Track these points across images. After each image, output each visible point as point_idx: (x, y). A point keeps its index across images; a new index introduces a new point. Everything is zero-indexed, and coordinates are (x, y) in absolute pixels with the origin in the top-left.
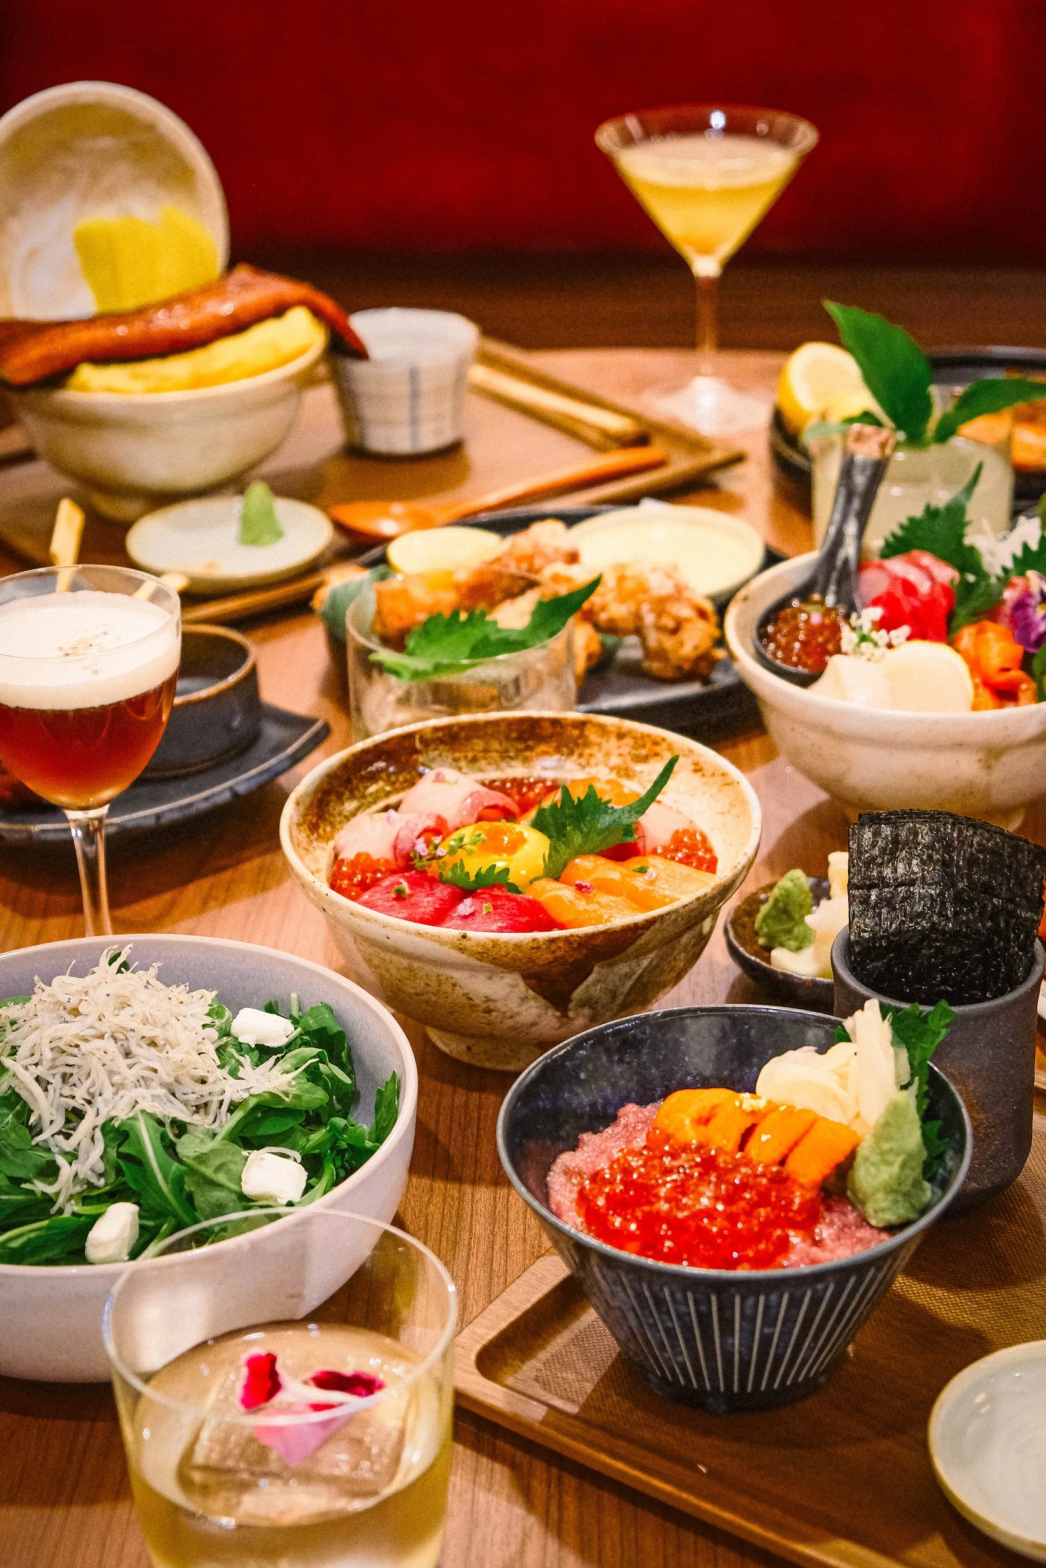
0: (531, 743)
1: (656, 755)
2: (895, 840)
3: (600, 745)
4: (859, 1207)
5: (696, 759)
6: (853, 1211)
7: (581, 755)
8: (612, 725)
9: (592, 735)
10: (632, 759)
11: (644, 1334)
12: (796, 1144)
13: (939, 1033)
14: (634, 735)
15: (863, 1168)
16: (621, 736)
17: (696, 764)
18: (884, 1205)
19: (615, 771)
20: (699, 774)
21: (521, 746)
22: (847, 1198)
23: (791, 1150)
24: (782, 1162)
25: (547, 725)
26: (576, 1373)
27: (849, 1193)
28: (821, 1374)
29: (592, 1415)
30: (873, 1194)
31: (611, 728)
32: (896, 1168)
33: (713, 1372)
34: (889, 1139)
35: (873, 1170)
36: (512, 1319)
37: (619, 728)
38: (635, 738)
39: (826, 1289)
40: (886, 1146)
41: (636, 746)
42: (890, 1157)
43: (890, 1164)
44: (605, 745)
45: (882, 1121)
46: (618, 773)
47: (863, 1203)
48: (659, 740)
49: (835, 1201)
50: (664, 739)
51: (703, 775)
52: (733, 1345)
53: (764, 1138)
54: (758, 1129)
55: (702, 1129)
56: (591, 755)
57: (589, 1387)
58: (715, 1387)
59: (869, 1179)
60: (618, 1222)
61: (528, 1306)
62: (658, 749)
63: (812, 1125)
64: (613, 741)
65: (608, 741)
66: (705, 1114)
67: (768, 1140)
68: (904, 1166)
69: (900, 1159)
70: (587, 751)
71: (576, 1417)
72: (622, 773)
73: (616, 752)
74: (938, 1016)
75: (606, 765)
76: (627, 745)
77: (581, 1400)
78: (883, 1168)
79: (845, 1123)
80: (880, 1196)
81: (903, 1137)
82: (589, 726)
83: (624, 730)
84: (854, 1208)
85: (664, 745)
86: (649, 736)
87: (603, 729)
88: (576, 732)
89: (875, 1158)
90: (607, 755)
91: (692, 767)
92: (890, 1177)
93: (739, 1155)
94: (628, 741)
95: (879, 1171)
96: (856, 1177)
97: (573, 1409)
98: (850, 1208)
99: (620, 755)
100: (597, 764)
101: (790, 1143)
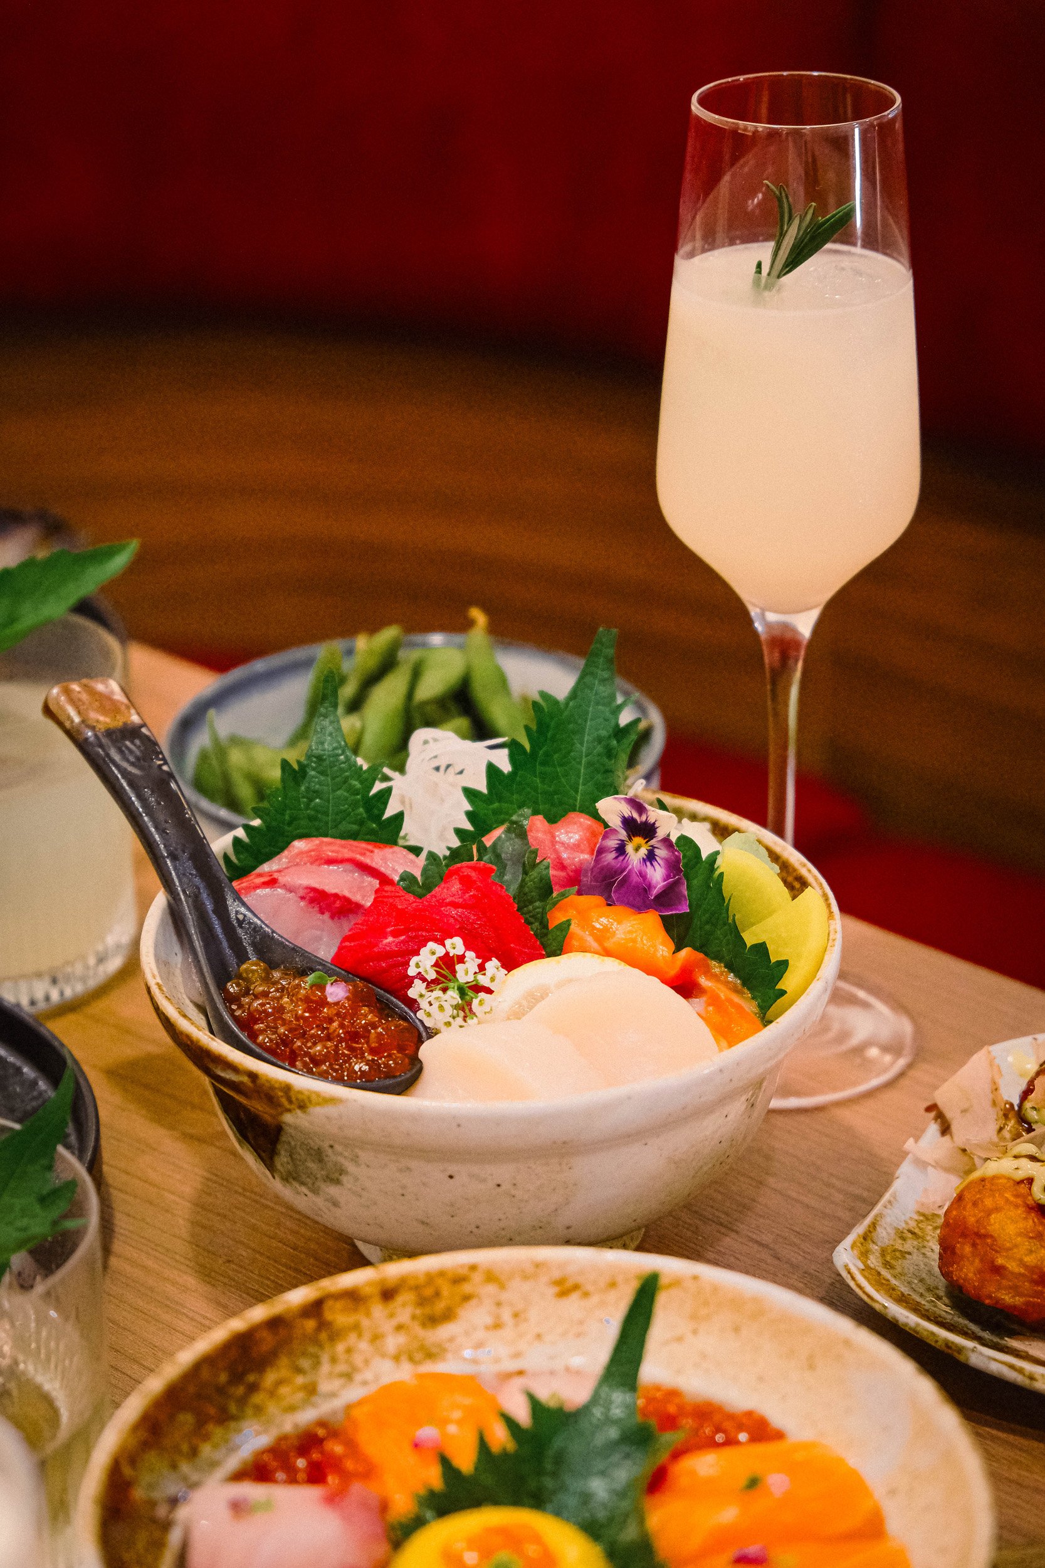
0: (251, 1378)
1: (467, 1298)
3: (356, 1327)
5: (556, 1274)
7: (334, 1360)
8: (370, 1283)
9: (338, 1316)
10: (424, 1325)
14: (412, 1283)
16: (388, 1294)
17: (559, 1282)
19: (404, 1358)
20: (575, 1296)
21: (240, 1390)
25: (265, 1334)
31: (368, 1290)
37: (382, 1281)
38: (417, 1288)
41: (422, 1302)
44: (365, 1323)
46: (411, 1359)
48: (464, 1272)
50: (473, 1268)
51: (586, 1295)
56: (349, 1351)
62: (467, 1288)
64: (378, 1310)
65: (368, 1314)
70: (340, 1348)
72: (418, 1356)
73: (387, 1326)
75: (383, 1355)
76: (404, 1309)
82: (329, 1304)
83: (391, 1284)
85: (477, 1277)
86: (442, 1274)
87: (353, 1297)
88: (310, 1324)
90: (376, 1338)
91: (556, 1289)
94: (405, 1298)
99: (399, 1328)
100: (367, 1362)
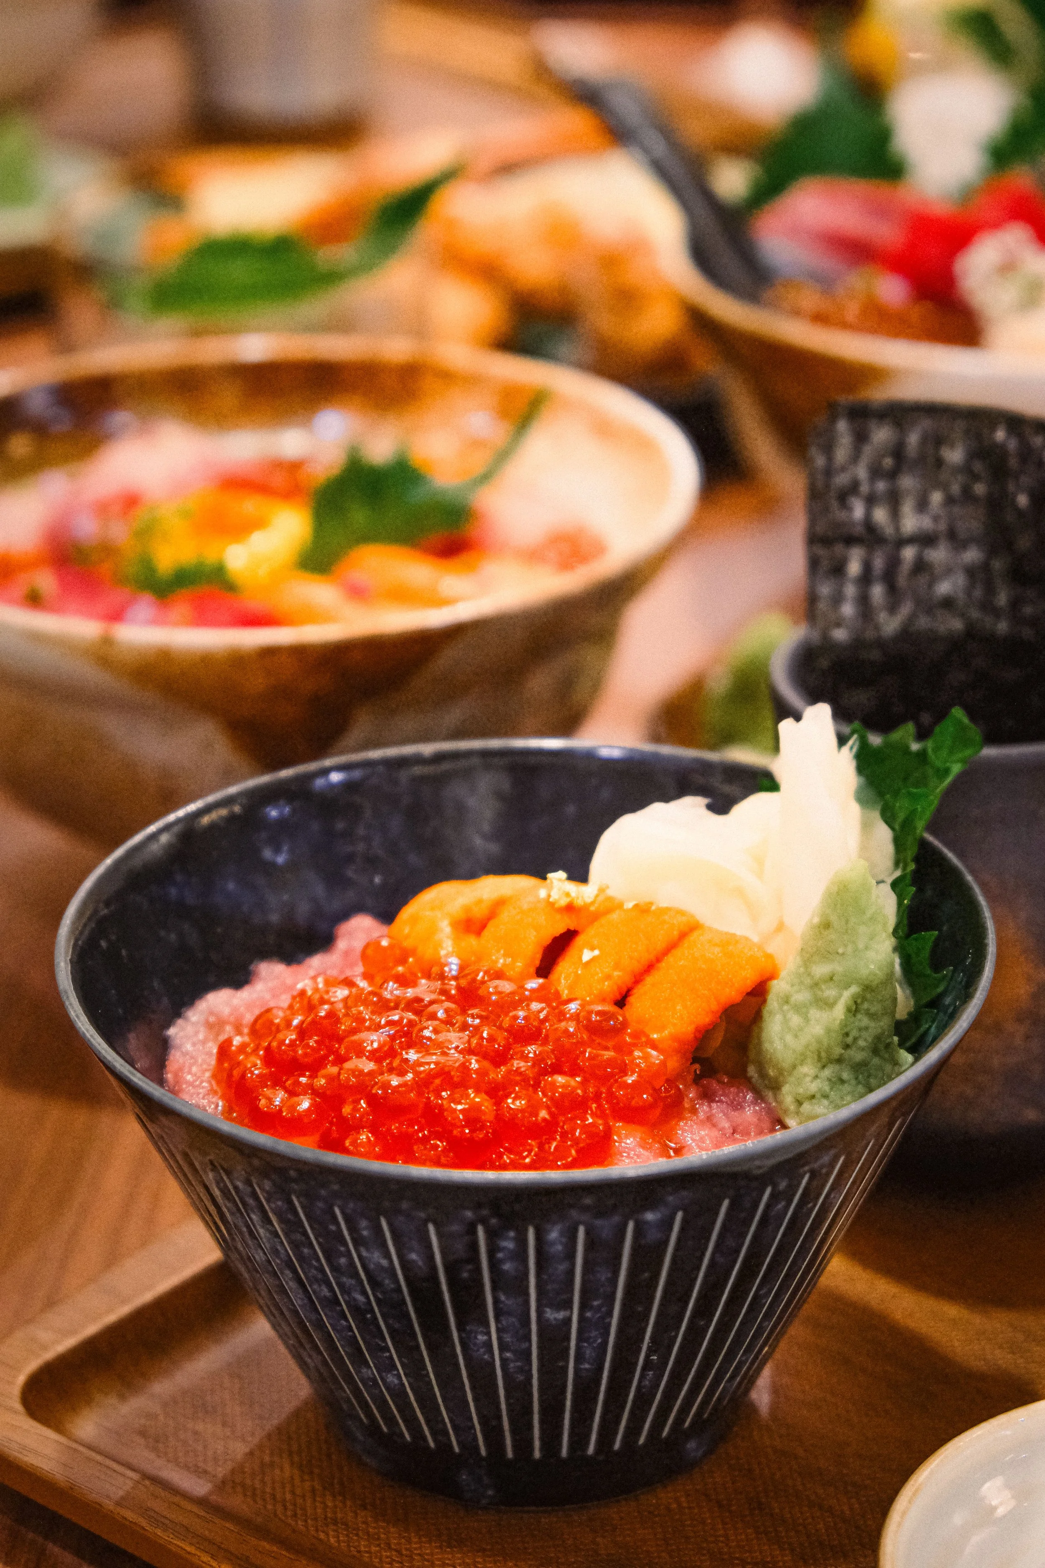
2: (898, 452)
4: (770, 1095)
6: (754, 1103)
11: (320, 1325)
12: (649, 968)
13: (947, 771)
15: (778, 1018)
18: (814, 1087)
22: (749, 1080)
23: (638, 979)
24: (621, 1002)
26: (224, 1424)
27: (752, 1071)
28: (688, 1435)
29: (237, 1502)
30: (794, 1067)
32: (839, 1012)
33: (458, 1407)
34: (827, 954)
35: (796, 1020)
36: (112, 1318)
39: (668, 1224)
40: (821, 970)
42: (830, 992)
43: (828, 1005)
45: (816, 920)
47: (776, 1087)
49: (720, 1082)
52: (488, 1345)
53: (587, 955)
54: (579, 940)
55: (472, 941)
57: (240, 1449)
58: (469, 1447)
59: (789, 1038)
60: (279, 1098)
61: (147, 1297)
63: (683, 936)
66: (479, 912)
67: (593, 960)
68: (854, 1009)
69: (847, 995)
71: (202, 1502)
74: (949, 743)
77: (221, 1472)
78: (814, 1013)
79: (755, 939)
80: (808, 1069)
81: (856, 950)
84: (759, 1096)
89: (802, 996)
92: (828, 1031)
93: (533, 984)
95: (807, 1020)
96: (764, 1035)
97: (200, 1488)
98: (749, 1097)
101: (637, 967)
